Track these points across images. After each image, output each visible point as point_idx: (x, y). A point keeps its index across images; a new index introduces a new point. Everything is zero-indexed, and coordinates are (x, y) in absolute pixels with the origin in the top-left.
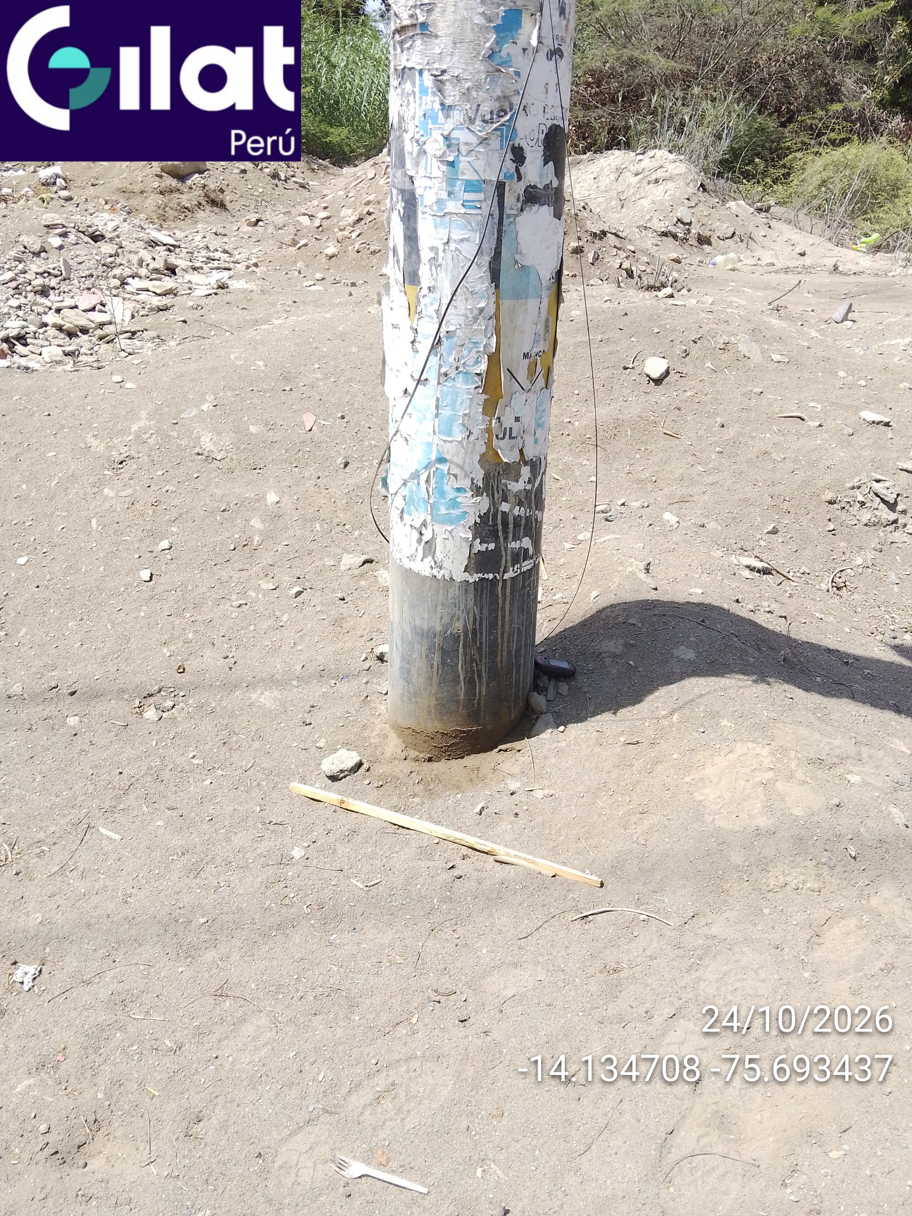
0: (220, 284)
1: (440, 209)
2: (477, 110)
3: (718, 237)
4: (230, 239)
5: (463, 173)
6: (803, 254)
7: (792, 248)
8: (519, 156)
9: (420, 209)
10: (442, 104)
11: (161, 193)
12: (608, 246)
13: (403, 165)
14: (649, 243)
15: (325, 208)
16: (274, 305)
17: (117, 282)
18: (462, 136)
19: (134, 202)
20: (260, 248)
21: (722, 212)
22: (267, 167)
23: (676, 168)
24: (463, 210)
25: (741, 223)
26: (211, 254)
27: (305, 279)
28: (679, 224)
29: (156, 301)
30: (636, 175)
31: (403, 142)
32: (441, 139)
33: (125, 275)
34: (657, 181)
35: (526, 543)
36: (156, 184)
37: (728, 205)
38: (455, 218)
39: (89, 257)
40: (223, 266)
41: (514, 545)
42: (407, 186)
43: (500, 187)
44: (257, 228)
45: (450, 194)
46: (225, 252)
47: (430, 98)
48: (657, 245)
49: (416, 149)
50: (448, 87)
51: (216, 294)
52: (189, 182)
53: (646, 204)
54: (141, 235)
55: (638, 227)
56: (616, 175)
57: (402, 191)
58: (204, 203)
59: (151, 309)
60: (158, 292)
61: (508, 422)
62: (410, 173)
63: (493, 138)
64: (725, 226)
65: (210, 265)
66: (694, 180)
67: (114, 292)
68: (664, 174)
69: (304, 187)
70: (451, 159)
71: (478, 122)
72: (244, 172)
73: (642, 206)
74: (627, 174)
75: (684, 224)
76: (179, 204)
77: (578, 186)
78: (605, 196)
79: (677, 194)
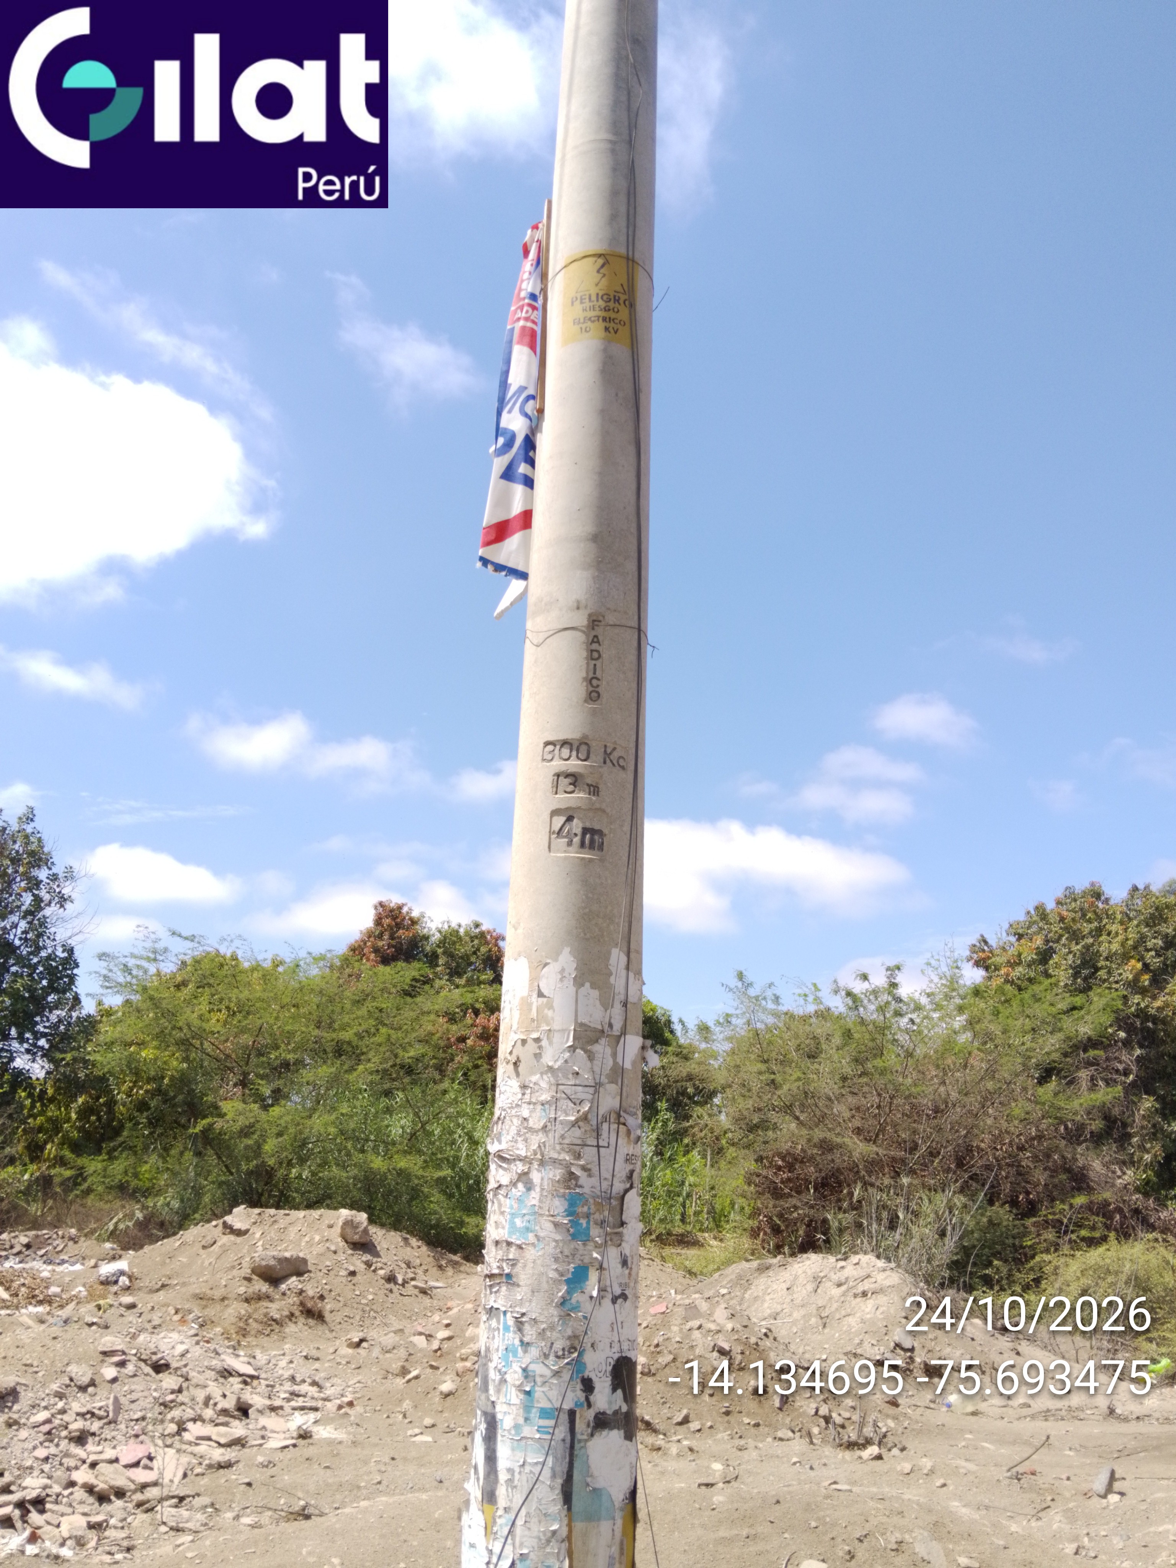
0: (302, 1432)
1: (517, 1434)
2: (551, 1347)
3: (952, 1368)
4: (323, 1365)
5: (538, 1402)
8: (588, 1386)
9: (500, 1432)
10: (521, 1341)
11: (247, 1300)
13: (486, 1390)
15: (448, 1325)
16: (366, 1462)
17: (173, 1428)
18: (538, 1369)
19: (210, 1312)
20: (359, 1378)
22: (381, 1268)
23: (886, 1278)
24: (537, 1436)
25: (979, 1349)
26: (296, 1388)
27: (410, 1426)
28: (898, 1351)
29: (218, 1455)
30: (839, 1285)
31: (487, 1370)
32: (520, 1371)
33: (185, 1418)
34: (864, 1294)
36: (242, 1290)
38: (530, 1442)
39: (146, 1393)
40: (308, 1404)
42: (489, 1409)
43: (572, 1414)
44: (360, 1350)
45: (526, 1419)
46: (314, 1383)
47: (511, 1335)
49: (498, 1377)
50: (527, 1327)
51: (295, 1446)
52: (283, 1286)
53: (853, 1324)
54: (214, 1362)
55: (846, 1354)
56: (814, 1285)
57: (485, 1413)
58: (297, 1313)
59: (210, 1466)
60: (223, 1441)
62: (493, 1399)
63: (565, 1371)
64: (958, 1353)
65: (293, 1404)
67: (169, 1441)
68: (872, 1286)
69: (426, 1294)
70: (528, 1389)
71: (552, 1357)
72: (353, 1273)
73: (849, 1326)
74: (827, 1284)
75: (906, 1350)
76: (266, 1315)
77: (767, 1298)
78: (803, 1312)
79: (892, 1311)
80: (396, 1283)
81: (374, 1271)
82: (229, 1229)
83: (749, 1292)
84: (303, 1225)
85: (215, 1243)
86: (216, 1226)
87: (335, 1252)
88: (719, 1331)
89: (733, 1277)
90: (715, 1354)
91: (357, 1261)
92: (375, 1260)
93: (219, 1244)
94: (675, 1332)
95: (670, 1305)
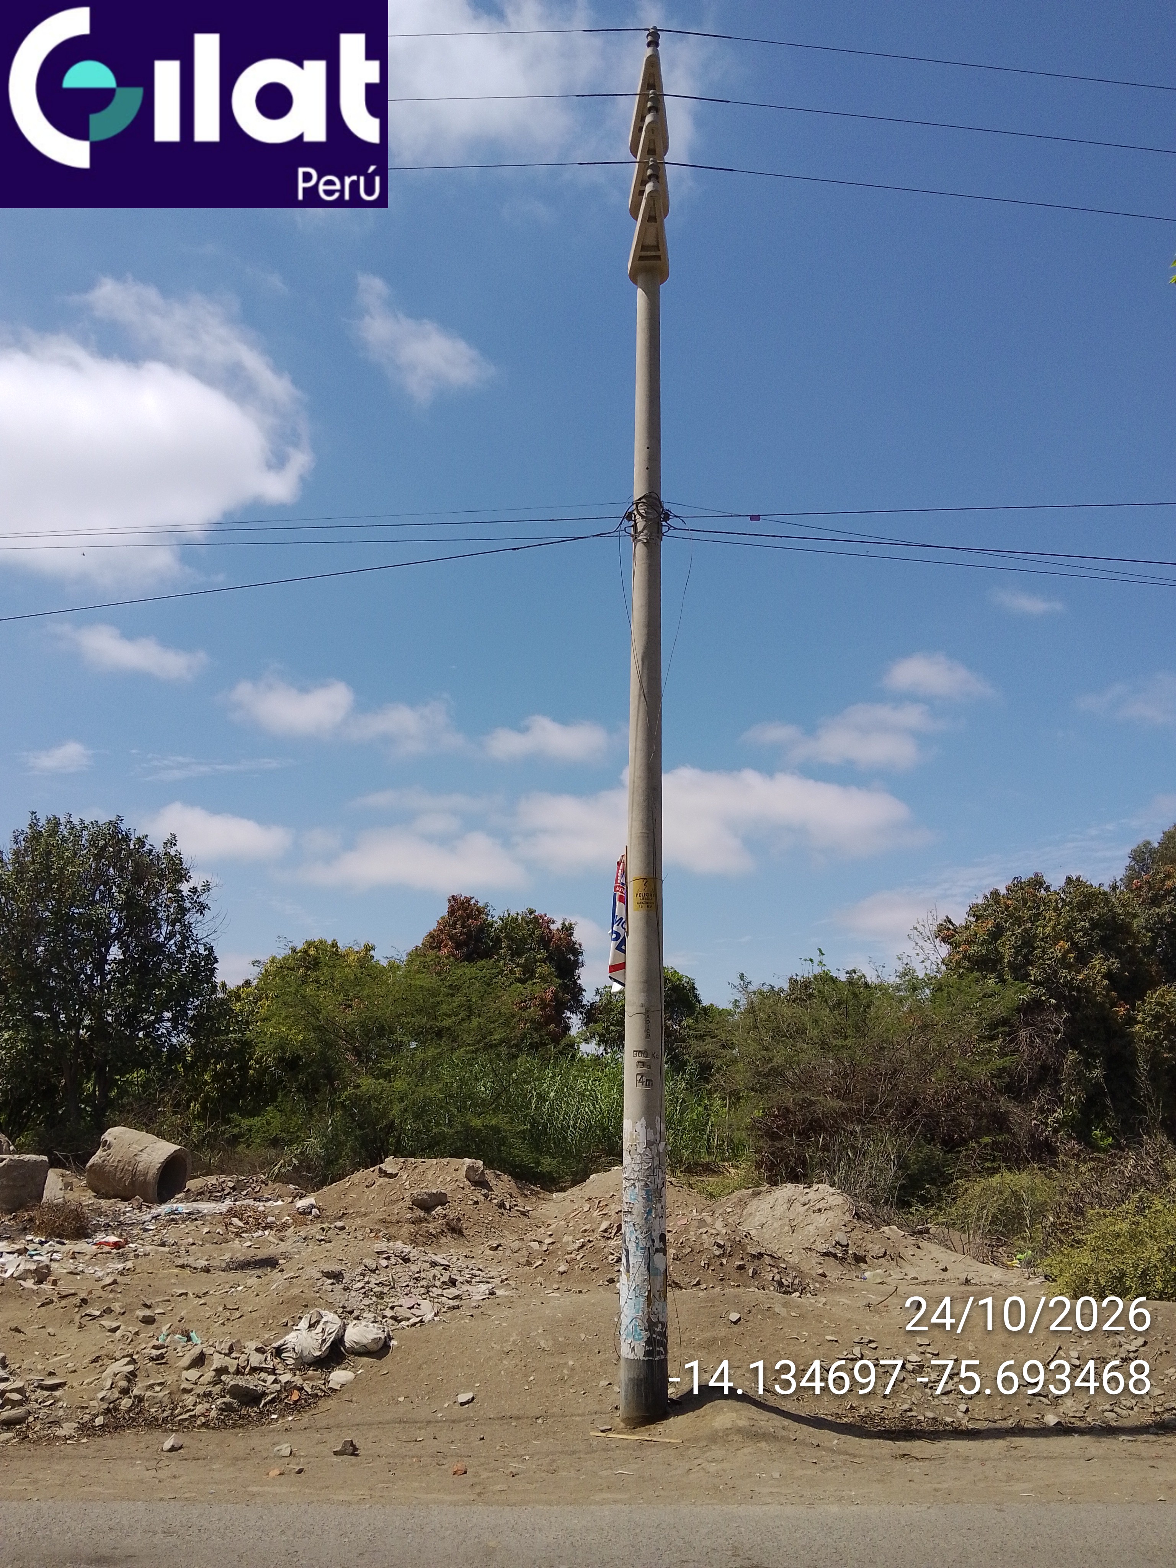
0: (489, 1292)
1: (635, 1254)
3: (873, 1256)
4: (477, 1261)
5: (640, 1245)
6: (945, 1270)
7: (936, 1264)
8: (653, 1241)
9: (630, 1254)
11: (413, 1223)
12: (764, 1265)
14: (814, 1262)
15: (551, 1235)
17: (424, 1290)
20: (503, 1267)
21: (876, 1235)
22: (495, 1199)
23: (835, 1199)
24: (640, 1254)
25: (892, 1244)
26: (472, 1272)
27: (545, 1288)
28: (838, 1246)
29: (452, 1303)
30: (804, 1205)
32: (635, 1237)
33: (427, 1285)
34: (819, 1210)
35: (662, 1349)
36: (409, 1216)
37: (881, 1230)
38: (638, 1256)
39: (404, 1273)
40: (484, 1280)
41: (658, 1349)
43: (649, 1248)
44: (497, 1252)
45: (637, 1250)
46: (479, 1270)
48: (820, 1264)
51: (488, 1298)
52: (433, 1212)
53: (811, 1230)
54: (426, 1258)
55: (804, 1249)
56: (788, 1205)
58: (446, 1230)
59: (449, 1308)
60: (450, 1297)
61: (654, 1310)
62: (628, 1245)
64: (877, 1247)
65: (476, 1279)
66: (850, 1210)
67: (424, 1296)
68: (825, 1205)
69: (525, 1215)
70: (637, 1242)
72: (476, 1203)
73: (809, 1231)
74: (797, 1204)
75: (842, 1246)
76: (427, 1231)
77: (758, 1214)
78: (780, 1222)
79: (836, 1222)
80: (505, 1209)
81: (490, 1200)
82: (383, 1173)
83: (746, 1210)
84: (436, 1170)
85: (374, 1183)
86: (373, 1171)
87: (463, 1188)
88: (717, 1234)
89: (736, 1200)
90: (715, 1247)
91: (478, 1195)
92: (490, 1193)
93: (377, 1184)
94: (692, 1236)
95: (689, 1220)
